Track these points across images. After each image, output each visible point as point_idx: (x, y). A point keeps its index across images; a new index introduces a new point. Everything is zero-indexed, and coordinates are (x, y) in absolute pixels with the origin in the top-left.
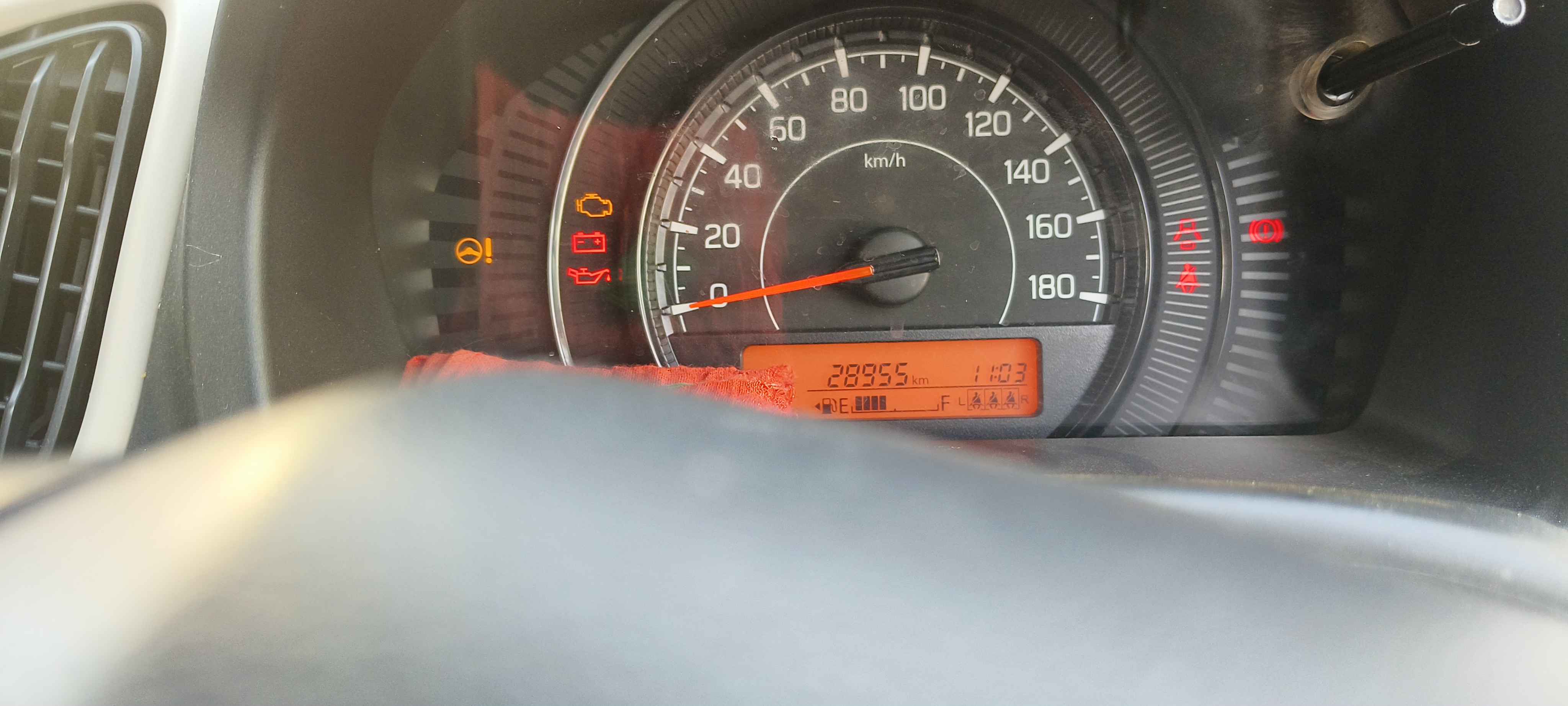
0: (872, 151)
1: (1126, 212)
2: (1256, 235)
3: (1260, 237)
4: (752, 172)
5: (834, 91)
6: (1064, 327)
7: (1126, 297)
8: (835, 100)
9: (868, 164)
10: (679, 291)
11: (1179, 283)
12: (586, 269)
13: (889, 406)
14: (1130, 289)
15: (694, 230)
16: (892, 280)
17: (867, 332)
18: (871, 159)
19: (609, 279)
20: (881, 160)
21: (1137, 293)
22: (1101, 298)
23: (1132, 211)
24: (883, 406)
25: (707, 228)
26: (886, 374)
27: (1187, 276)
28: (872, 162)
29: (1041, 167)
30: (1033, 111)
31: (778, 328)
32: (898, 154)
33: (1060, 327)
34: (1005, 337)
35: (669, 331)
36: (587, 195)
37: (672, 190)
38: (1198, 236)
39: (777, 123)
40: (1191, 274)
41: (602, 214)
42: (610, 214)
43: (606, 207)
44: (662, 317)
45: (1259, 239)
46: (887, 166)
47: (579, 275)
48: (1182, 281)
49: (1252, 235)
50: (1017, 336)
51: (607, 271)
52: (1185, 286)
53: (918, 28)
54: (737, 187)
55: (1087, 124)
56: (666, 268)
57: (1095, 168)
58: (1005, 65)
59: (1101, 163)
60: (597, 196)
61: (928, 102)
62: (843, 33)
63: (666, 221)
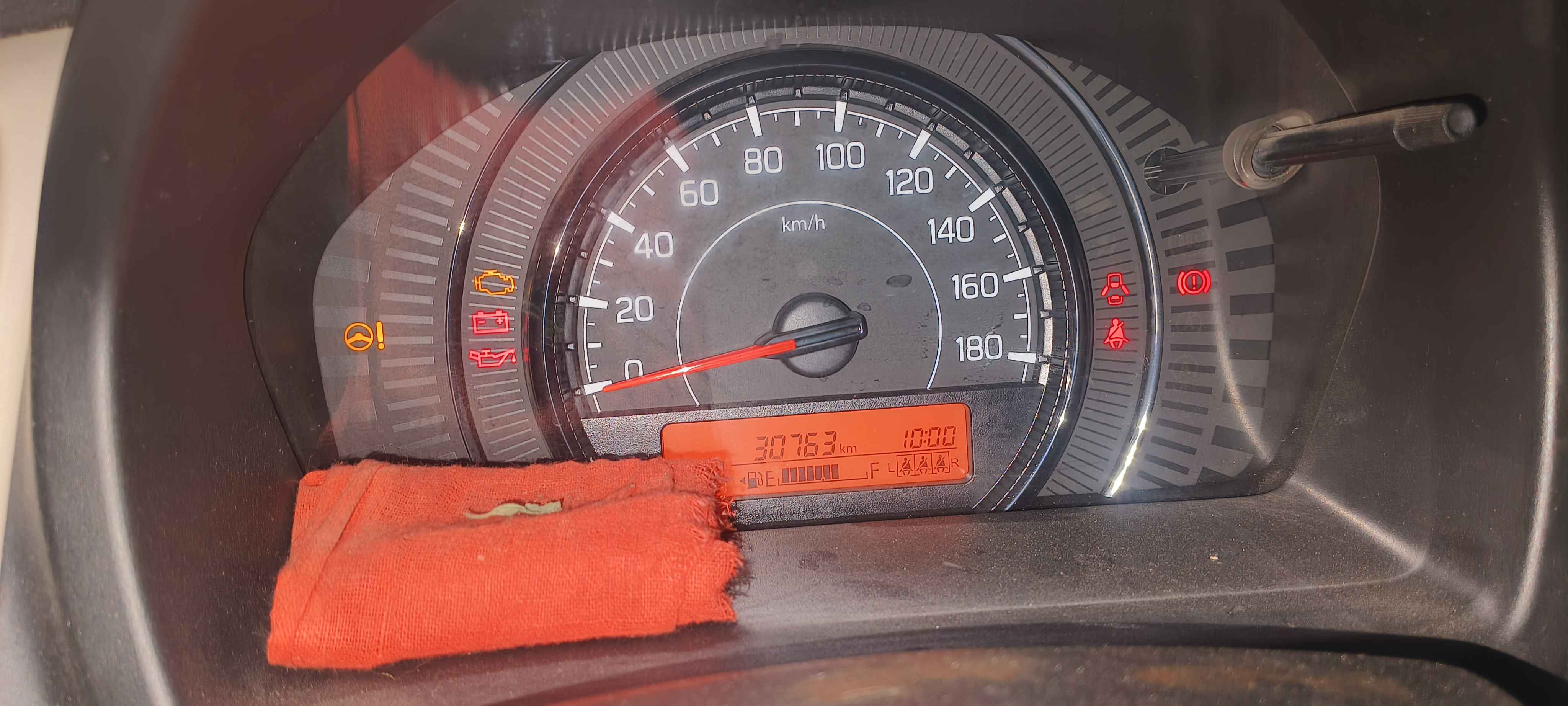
0: (791, 214)
4: (664, 240)
5: (747, 151)
8: (748, 161)
9: (786, 228)
10: (591, 369)
15: (603, 305)
17: (791, 404)
18: (789, 222)
19: (514, 360)
20: (799, 223)
22: (1030, 358)
25: (618, 302)
27: (1115, 332)
28: (790, 225)
29: (965, 225)
30: (956, 167)
31: (698, 404)
32: (816, 216)
34: (932, 403)
35: (582, 413)
36: (485, 271)
39: (688, 187)
41: (503, 291)
42: (512, 291)
43: (509, 283)
45: (1188, 290)
46: (806, 229)
47: (482, 358)
48: (1110, 337)
51: (512, 351)
52: (1114, 342)
53: (834, 84)
54: (648, 256)
55: (1012, 179)
56: (576, 346)
57: (1021, 224)
58: (926, 119)
59: (1026, 219)
60: (497, 272)
61: (846, 161)
62: (754, 91)
63: (573, 297)
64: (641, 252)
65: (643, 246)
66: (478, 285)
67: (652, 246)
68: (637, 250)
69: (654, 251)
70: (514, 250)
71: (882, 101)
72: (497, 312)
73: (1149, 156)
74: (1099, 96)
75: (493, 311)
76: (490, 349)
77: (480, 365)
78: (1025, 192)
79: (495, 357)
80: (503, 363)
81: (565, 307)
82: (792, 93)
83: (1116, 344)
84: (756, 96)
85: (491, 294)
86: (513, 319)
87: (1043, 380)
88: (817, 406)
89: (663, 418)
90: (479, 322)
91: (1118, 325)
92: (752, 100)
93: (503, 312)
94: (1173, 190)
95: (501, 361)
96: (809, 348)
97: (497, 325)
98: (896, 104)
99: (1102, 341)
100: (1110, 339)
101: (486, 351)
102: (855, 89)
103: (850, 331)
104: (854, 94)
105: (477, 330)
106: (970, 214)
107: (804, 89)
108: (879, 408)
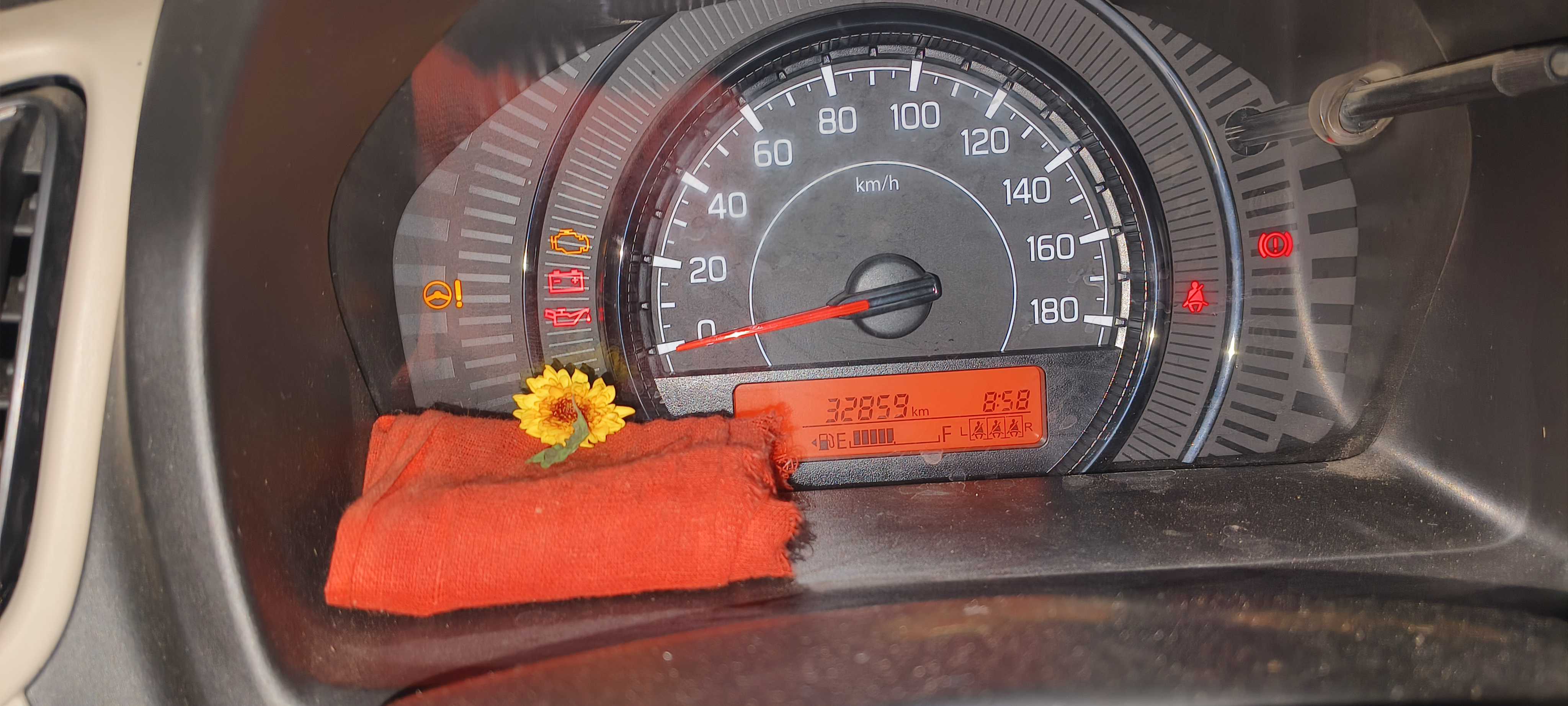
0: (865, 173)
4: (737, 201)
5: (822, 111)
7: (1132, 320)
8: (822, 121)
9: (860, 189)
10: (664, 329)
14: (1135, 311)
15: (677, 264)
18: (862, 182)
19: (589, 319)
20: (873, 183)
21: (1143, 317)
22: (1106, 321)
25: (692, 262)
28: (864, 186)
29: (1041, 186)
30: (1032, 127)
31: (770, 364)
32: (890, 176)
35: (655, 372)
36: (561, 231)
39: (762, 147)
41: (579, 250)
42: (586, 251)
44: (648, 358)
45: (1269, 253)
46: (879, 189)
47: (557, 317)
51: (587, 311)
52: (1193, 306)
53: (909, 42)
54: (722, 217)
55: (1090, 139)
56: (650, 306)
57: (1098, 185)
58: (1002, 78)
59: (1104, 180)
60: (573, 232)
61: (921, 120)
62: (829, 50)
63: (647, 256)
64: (716, 212)
65: (717, 207)
66: (554, 244)
67: (726, 206)
68: (711, 211)
69: (728, 211)
70: (590, 209)
71: (958, 60)
72: (573, 271)
73: (1230, 116)
74: (1179, 55)
75: (569, 270)
76: (565, 308)
77: (555, 324)
78: (1103, 151)
79: (570, 316)
80: (578, 322)
81: (639, 266)
82: (867, 52)
83: (1195, 307)
84: (831, 55)
85: (567, 254)
86: (588, 278)
87: (1120, 343)
88: (890, 368)
89: (735, 378)
90: (555, 281)
91: (1197, 288)
92: (827, 60)
93: (578, 271)
94: (1254, 150)
95: (576, 321)
96: (882, 309)
97: (572, 284)
98: (973, 62)
99: (1181, 305)
100: (1189, 302)
101: (562, 310)
102: (931, 48)
103: (925, 291)
104: (929, 53)
105: (553, 289)
106: (1046, 174)
107: (879, 47)
108: (952, 371)
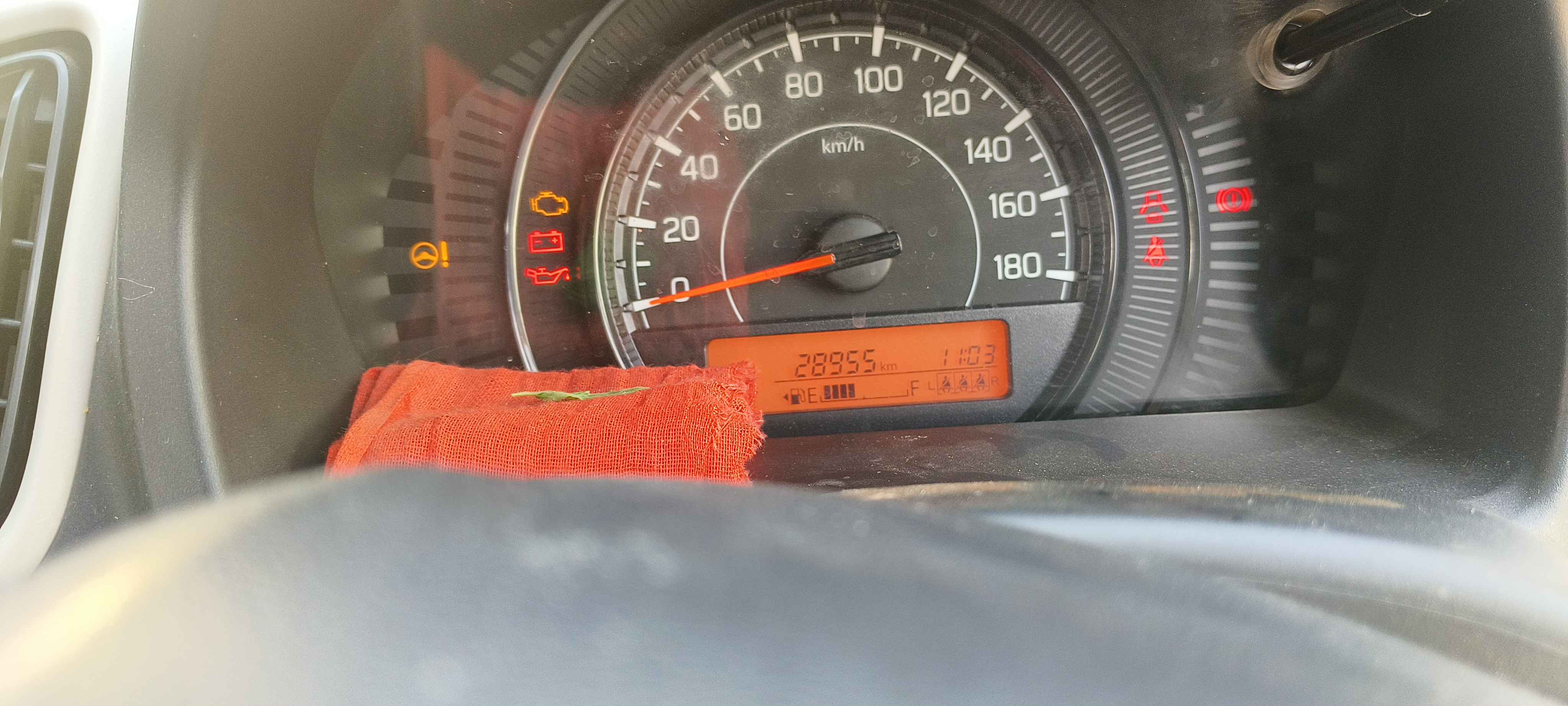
0: (830, 135)
1: (1088, 188)
2: (1224, 205)
3: (1227, 206)
4: (709, 162)
5: (788, 77)
6: (1031, 307)
7: (1093, 274)
8: (789, 86)
9: (826, 150)
10: (640, 287)
11: (1147, 257)
12: (545, 269)
13: (858, 393)
14: (1096, 265)
15: (651, 224)
16: (855, 268)
17: (832, 320)
18: (828, 144)
19: (568, 278)
20: (839, 145)
21: (1103, 270)
22: (1067, 276)
23: (1095, 186)
24: (852, 394)
25: (666, 221)
26: (853, 362)
27: (1154, 249)
28: (830, 148)
29: (1002, 144)
30: (992, 88)
31: (741, 320)
32: (856, 138)
33: (1027, 307)
34: (972, 319)
35: (631, 327)
36: (542, 193)
37: (628, 183)
38: (1165, 208)
39: (731, 112)
40: (1159, 247)
41: (558, 212)
42: (565, 212)
43: (561, 205)
44: (624, 314)
45: (1227, 208)
46: (845, 150)
47: (538, 276)
48: (1149, 254)
49: (1220, 205)
50: (984, 318)
51: (566, 269)
52: (1153, 260)
53: (871, 9)
54: (694, 178)
56: (626, 265)
57: (1056, 143)
58: (961, 42)
60: (552, 194)
61: (884, 84)
62: (794, 16)
63: (623, 217)
64: (688, 174)
65: (689, 169)
66: (535, 206)
67: (698, 169)
68: (683, 172)
69: (700, 173)
81: (615, 225)
82: (829, 20)
84: (796, 22)
92: (792, 26)
102: (892, 14)
103: (886, 246)
104: (891, 18)
106: (1007, 134)
107: (842, 14)
